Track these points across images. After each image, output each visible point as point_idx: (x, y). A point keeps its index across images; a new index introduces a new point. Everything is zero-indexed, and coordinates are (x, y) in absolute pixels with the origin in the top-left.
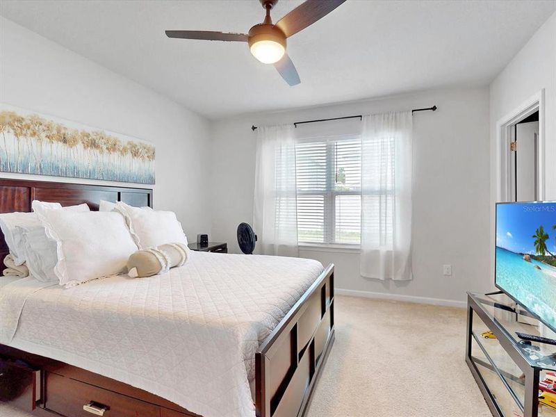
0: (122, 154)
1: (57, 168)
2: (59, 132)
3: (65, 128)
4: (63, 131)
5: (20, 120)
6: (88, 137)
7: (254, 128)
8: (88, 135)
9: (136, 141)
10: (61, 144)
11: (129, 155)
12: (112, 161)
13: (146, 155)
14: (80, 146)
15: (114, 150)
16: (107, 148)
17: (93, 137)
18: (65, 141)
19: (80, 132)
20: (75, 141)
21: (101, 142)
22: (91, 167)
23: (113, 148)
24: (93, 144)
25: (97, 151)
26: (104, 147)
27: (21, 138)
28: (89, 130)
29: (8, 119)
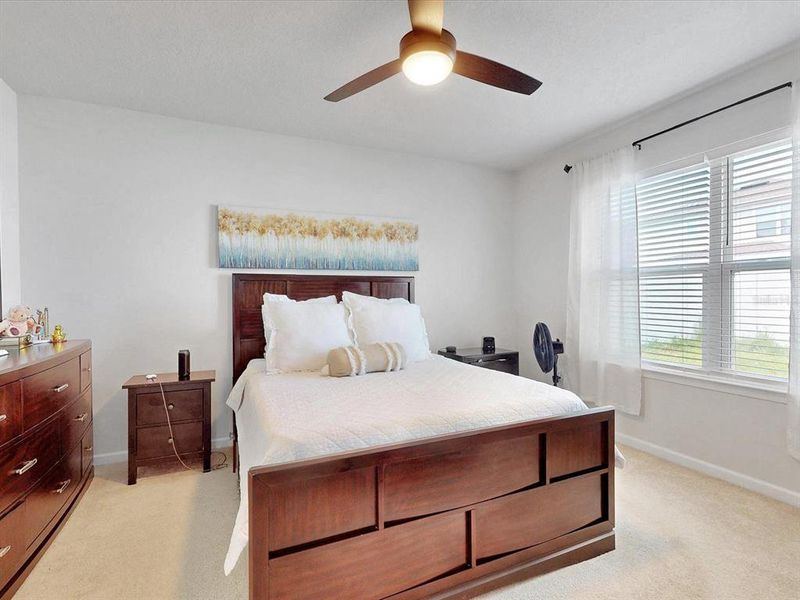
0: (375, 239)
1: (308, 261)
2: (310, 226)
3: (316, 221)
4: (314, 225)
5: (279, 221)
6: (337, 226)
7: (568, 169)
8: (337, 225)
9: (392, 222)
10: (312, 237)
11: (384, 239)
12: (364, 248)
13: (406, 236)
14: (329, 237)
15: (366, 236)
16: (358, 235)
17: (342, 225)
18: (315, 235)
19: (330, 221)
20: (324, 231)
21: (351, 230)
22: (340, 257)
23: (364, 233)
24: (343, 233)
25: (347, 239)
26: (355, 234)
27: (280, 237)
28: (339, 219)
29: (271, 222)
